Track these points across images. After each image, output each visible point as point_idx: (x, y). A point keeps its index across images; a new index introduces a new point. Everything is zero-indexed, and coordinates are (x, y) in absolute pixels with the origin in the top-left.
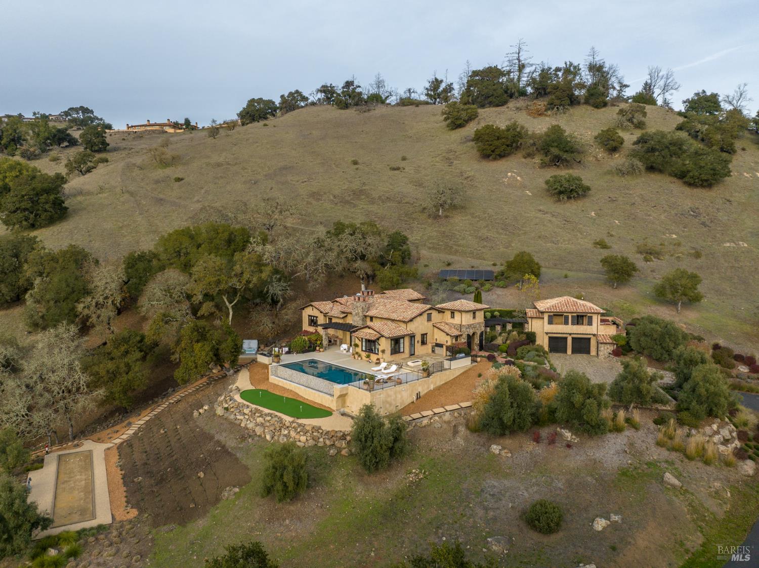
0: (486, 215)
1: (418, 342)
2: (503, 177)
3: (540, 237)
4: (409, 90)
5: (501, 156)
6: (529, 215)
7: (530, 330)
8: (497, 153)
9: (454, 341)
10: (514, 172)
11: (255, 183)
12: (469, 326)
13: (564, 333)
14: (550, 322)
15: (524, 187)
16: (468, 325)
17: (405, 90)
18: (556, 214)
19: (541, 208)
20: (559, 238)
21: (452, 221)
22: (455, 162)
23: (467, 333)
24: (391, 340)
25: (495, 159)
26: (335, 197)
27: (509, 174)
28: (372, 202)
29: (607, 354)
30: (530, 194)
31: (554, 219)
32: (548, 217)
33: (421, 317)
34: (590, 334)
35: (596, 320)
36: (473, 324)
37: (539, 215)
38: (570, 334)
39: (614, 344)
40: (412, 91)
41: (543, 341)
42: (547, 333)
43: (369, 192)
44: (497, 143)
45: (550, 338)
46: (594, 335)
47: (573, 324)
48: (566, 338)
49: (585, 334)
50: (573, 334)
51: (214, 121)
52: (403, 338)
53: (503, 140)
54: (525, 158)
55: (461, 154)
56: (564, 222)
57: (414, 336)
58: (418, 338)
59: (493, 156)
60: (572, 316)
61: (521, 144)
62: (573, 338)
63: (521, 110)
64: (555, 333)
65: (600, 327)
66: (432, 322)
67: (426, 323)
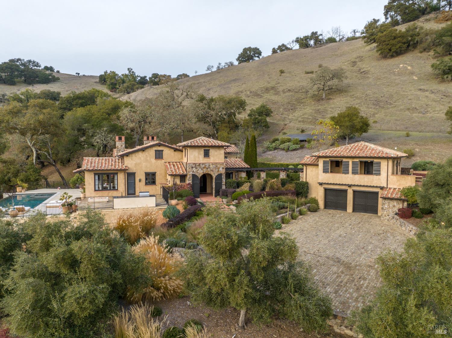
0: (363, 95)
1: (140, 180)
2: (395, 69)
3: (409, 109)
4: (354, 31)
5: (398, 53)
6: (406, 93)
7: (304, 180)
8: (393, 51)
9: (178, 181)
10: (406, 64)
11: (209, 90)
12: (196, 165)
13: (342, 185)
14: (325, 171)
15: (412, 73)
16: (194, 164)
17: (351, 31)
18: (436, 91)
19: (422, 87)
20: (429, 109)
21: (331, 101)
22: (358, 63)
23: (191, 173)
24: (95, 174)
25: (392, 56)
26: (251, 92)
27: (401, 65)
28: (277, 93)
29: (392, 214)
30: (416, 78)
31: (432, 96)
32: (427, 93)
33: (146, 153)
34: (377, 187)
35: (385, 167)
36: (203, 164)
37: (419, 93)
38: (350, 186)
39: (404, 201)
40: (356, 31)
41: (318, 194)
42: (321, 184)
43: (279, 87)
44: (392, 42)
45: (326, 190)
46: (382, 188)
47: (354, 173)
48: (346, 191)
49: (370, 186)
50: (354, 185)
51: (220, 64)
52: (117, 174)
53: (399, 39)
54: (421, 52)
55: (366, 58)
56: (443, 97)
57: (133, 174)
58: (140, 176)
59: (391, 54)
60: (353, 163)
61: (417, 42)
62: (354, 192)
63: (430, 20)
64: (331, 184)
65: (391, 177)
66: (163, 161)
67: (153, 160)
